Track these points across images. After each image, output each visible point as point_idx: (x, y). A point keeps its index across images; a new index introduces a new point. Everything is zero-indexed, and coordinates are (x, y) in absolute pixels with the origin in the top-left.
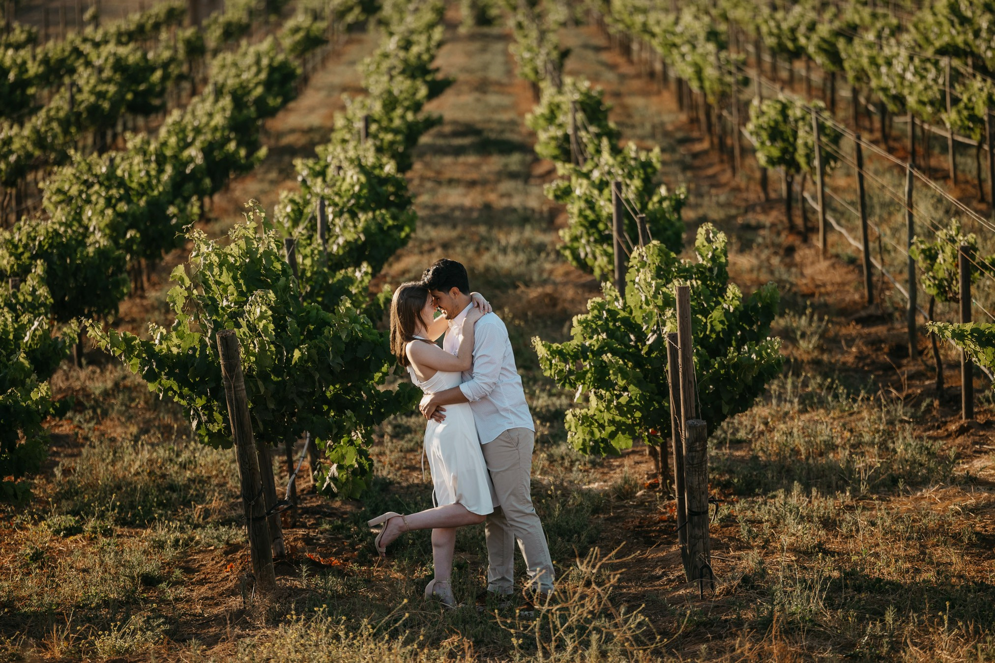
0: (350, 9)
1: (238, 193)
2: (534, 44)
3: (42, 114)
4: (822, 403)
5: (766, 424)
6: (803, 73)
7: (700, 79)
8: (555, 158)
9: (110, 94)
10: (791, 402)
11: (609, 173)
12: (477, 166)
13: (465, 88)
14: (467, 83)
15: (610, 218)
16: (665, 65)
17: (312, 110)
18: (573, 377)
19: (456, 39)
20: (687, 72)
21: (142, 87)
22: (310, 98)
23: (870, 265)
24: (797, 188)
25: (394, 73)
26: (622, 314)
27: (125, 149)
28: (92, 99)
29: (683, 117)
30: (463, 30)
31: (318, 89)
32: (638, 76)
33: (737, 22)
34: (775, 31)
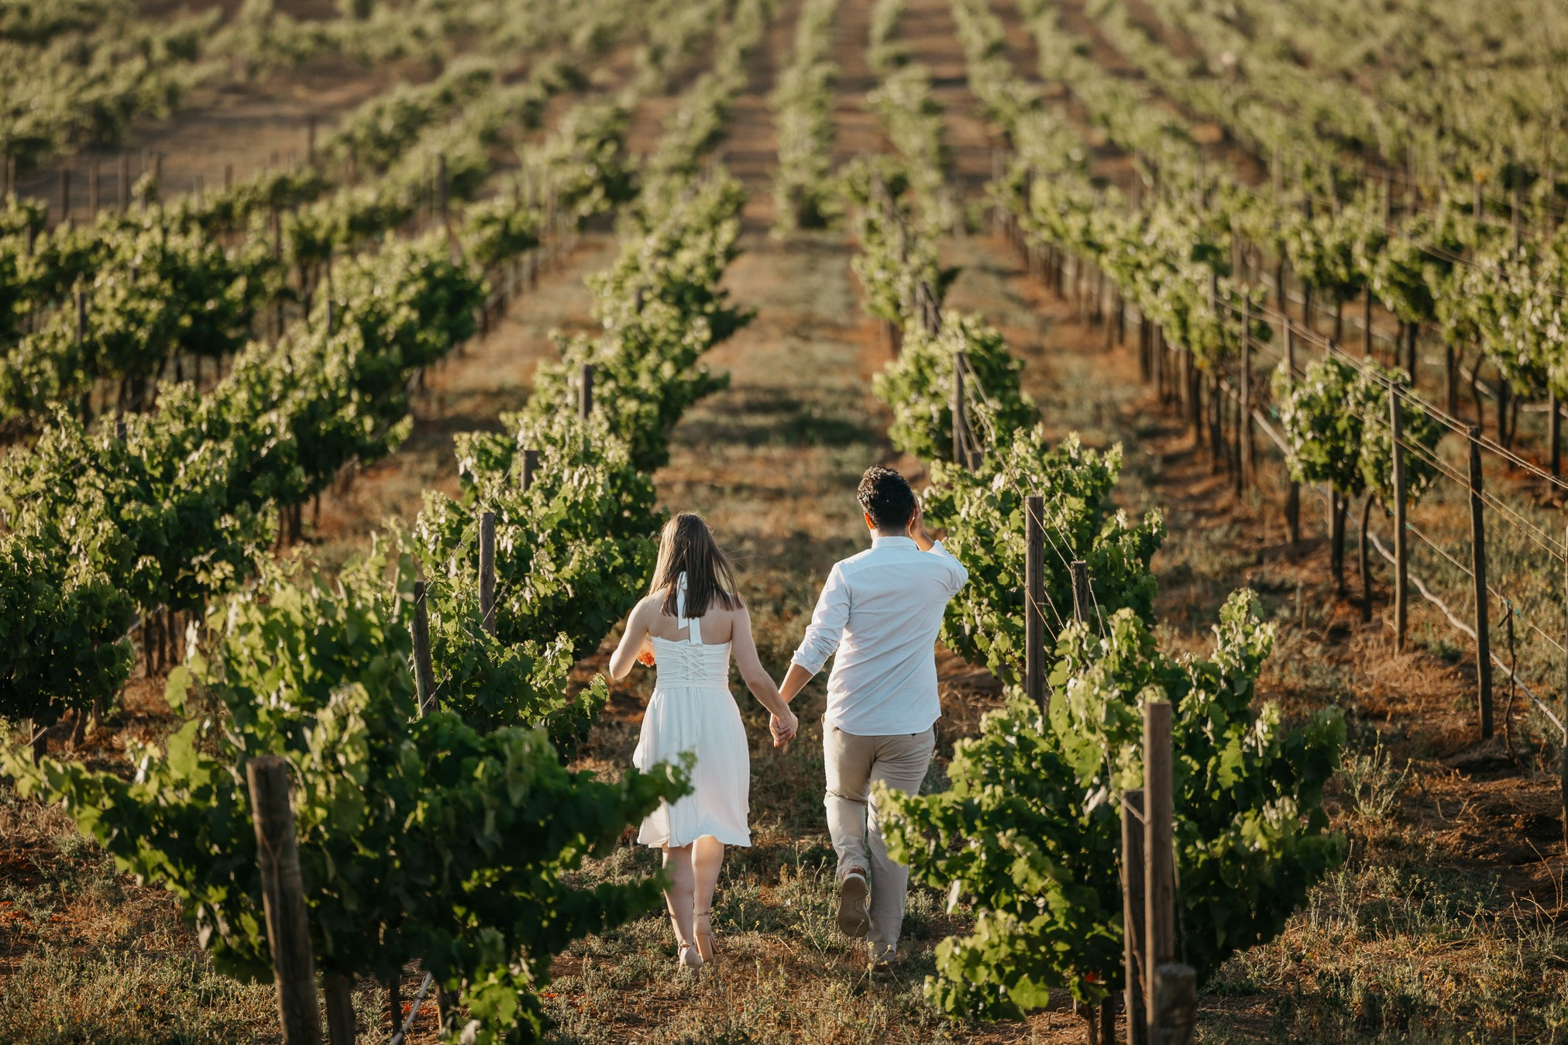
0: (586, 191)
1: (364, 497)
2: (896, 257)
3: (26, 345)
4: (1402, 924)
5: (1298, 960)
6: (1361, 324)
7: (1184, 325)
8: (923, 452)
9: (150, 317)
10: (1346, 918)
11: (1022, 482)
12: (788, 464)
13: (774, 331)
14: (776, 321)
15: (1019, 563)
16: (1120, 302)
17: (507, 356)
18: (941, 864)
19: (762, 250)
20: (1161, 312)
21: (211, 305)
22: (508, 337)
23: (1488, 668)
24: (1354, 522)
25: (647, 296)
26: (1044, 746)
27: (153, 408)
28: (119, 322)
29: (1150, 393)
30: (777, 236)
31: (521, 322)
32: (1073, 320)
33: (1245, 232)
34: (1310, 250)
